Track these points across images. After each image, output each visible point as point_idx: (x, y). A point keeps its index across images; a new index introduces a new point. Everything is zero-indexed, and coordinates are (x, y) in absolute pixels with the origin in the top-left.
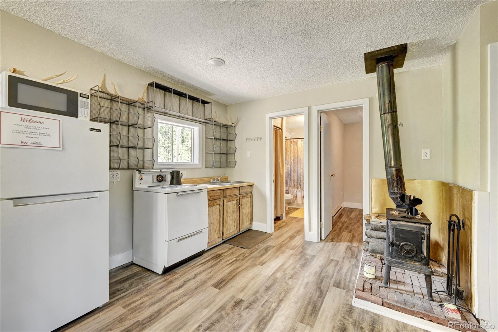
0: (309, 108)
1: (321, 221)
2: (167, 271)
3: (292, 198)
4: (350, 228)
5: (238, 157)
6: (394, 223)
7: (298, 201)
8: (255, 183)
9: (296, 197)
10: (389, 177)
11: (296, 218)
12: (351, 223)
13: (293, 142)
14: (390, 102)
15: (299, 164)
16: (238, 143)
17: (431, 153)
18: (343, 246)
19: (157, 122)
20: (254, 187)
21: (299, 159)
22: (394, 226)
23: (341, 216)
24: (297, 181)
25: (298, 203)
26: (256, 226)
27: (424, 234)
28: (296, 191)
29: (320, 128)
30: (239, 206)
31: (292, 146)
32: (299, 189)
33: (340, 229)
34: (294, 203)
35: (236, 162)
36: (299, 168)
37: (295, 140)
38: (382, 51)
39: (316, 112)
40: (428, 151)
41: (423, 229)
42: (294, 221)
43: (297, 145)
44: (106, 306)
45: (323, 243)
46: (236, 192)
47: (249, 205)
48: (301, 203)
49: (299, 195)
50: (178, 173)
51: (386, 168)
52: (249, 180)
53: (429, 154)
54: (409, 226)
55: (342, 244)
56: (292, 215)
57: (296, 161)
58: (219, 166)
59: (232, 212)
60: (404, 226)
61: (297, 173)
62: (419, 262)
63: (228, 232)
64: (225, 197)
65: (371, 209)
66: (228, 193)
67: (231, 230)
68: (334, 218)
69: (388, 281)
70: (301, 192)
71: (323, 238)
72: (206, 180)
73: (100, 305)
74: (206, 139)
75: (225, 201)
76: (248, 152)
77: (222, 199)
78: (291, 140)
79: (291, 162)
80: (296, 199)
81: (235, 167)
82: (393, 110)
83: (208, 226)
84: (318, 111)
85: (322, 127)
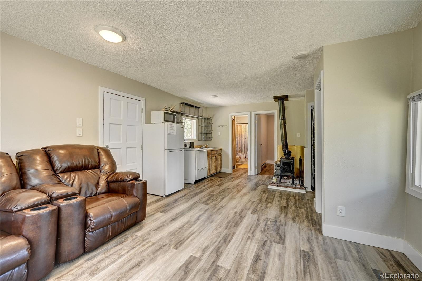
0: (251, 113)
1: (256, 166)
2: (196, 182)
3: (239, 158)
4: (270, 171)
5: (213, 135)
6: (282, 160)
7: (242, 160)
8: (223, 148)
9: (241, 158)
10: (283, 144)
11: (242, 168)
12: (270, 170)
13: (239, 125)
14: (283, 115)
15: (242, 139)
16: (213, 127)
17: (300, 135)
18: (266, 176)
19: (183, 119)
20: (222, 150)
21: (242, 136)
22: (283, 161)
23: (265, 167)
24: (241, 148)
25: (242, 161)
26: (223, 170)
27: (291, 163)
28: (240, 154)
29: (256, 122)
30: (217, 159)
31: (239, 128)
32: (242, 153)
33: (265, 171)
34: (239, 161)
35: (212, 138)
36: (242, 141)
37: (240, 125)
38: (280, 97)
39: (254, 115)
40: (299, 133)
41: (291, 161)
42: (241, 169)
43: (241, 127)
44: (182, 190)
45: (257, 176)
46: (216, 152)
47: (220, 159)
48: (243, 161)
49: (243, 156)
50: (193, 142)
51: (282, 141)
52: (220, 147)
53: (299, 135)
54: (287, 161)
55: (265, 176)
56: (239, 167)
57: (241, 137)
58: (200, 140)
59: (214, 162)
60: (285, 161)
61: (241, 144)
62: (290, 173)
63: (213, 171)
64: (212, 154)
65: (277, 159)
66: (213, 152)
67: (214, 171)
68: (262, 167)
69: (280, 182)
70: (244, 155)
71: (257, 174)
72: (199, 146)
73: (180, 189)
74: (199, 126)
75: (212, 156)
76: (219, 133)
77: (211, 155)
78: (238, 124)
79: (238, 137)
80: (240, 159)
81: (211, 140)
82: (284, 118)
83: (207, 166)
84: (255, 114)
85: (257, 121)
